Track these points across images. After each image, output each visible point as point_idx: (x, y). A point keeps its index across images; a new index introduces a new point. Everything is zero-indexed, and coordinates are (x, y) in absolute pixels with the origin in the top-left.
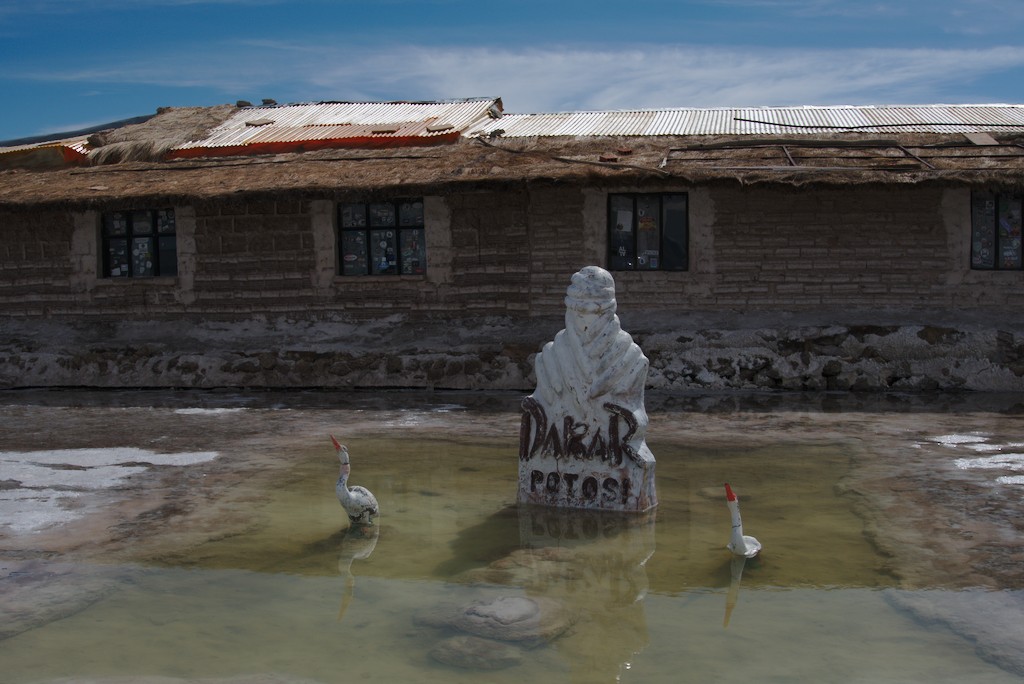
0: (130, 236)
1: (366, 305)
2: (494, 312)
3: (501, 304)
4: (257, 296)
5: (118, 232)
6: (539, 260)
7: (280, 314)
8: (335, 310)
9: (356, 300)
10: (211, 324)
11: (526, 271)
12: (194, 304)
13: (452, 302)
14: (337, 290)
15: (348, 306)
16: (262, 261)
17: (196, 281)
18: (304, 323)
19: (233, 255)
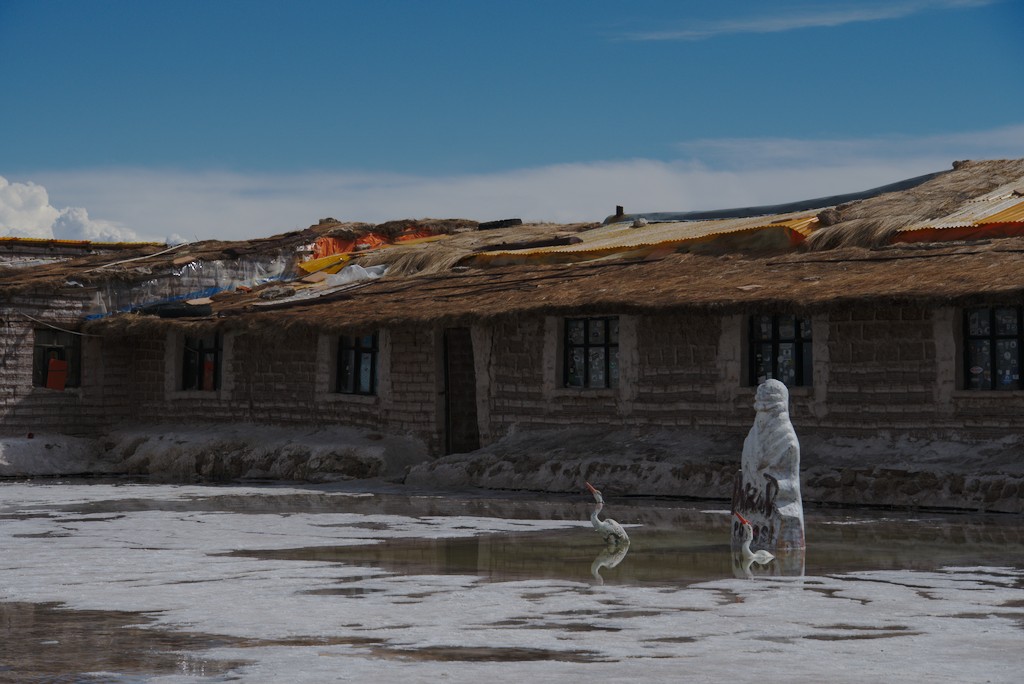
0: (776, 340)
1: (984, 425)
4: (883, 410)
5: (764, 337)
7: (902, 431)
8: (955, 429)
9: (975, 418)
10: (839, 440)
12: (827, 418)
14: (956, 406)
15: (967, 424)
16: (888, 372)
17: (828, 393)
18: (923, 442)
19: (862, 364)
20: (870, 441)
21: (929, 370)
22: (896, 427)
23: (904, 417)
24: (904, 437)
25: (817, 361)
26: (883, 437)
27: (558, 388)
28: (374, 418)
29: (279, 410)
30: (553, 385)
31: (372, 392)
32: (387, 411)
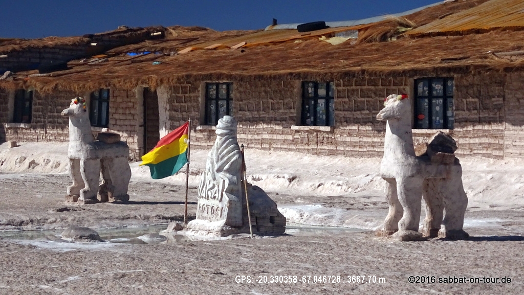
0: (316, 97)
2: (487, 156)
3: (489, 151)
4: (369, 140)
5: (310, 95)
19: (359, 112)
31: (106, 125)
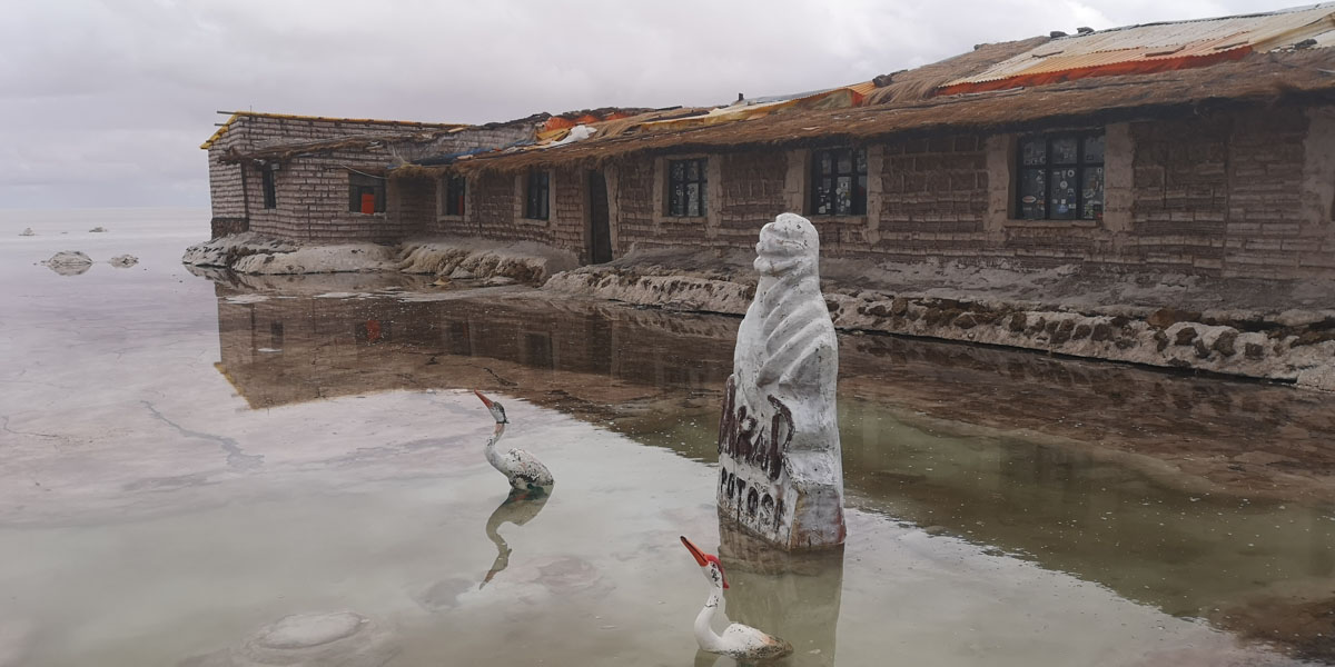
0: (835, 175)
1: (1037, 254)
2: (1178, 269)
3: (1186, 260)
4: (932, 238)
5: (825, 172)
6: (1239, 206)
7: (952, 257)
8: (1005, 257)
9: (1027, 247)
10: (889, 265)
11: (1221, 219)
12: (879, 244)
13: (1129, 254)
14: (1008, 235)
15: (1019, 253)
16: (938, 202)
17: (881, 221)
18: (973, 269)
19: (913, 194)
20: (919, 266)
21: (981, 199)
22: (945, 254)
23: (953, 244)
24: (952, 263)
25: (871, 192)
26: (932, 264)
27: (663, 216)
28: (547, 236)
29: (495, 229)
30: (660, 214)
31: (547, 218)
32: (555, 232)
